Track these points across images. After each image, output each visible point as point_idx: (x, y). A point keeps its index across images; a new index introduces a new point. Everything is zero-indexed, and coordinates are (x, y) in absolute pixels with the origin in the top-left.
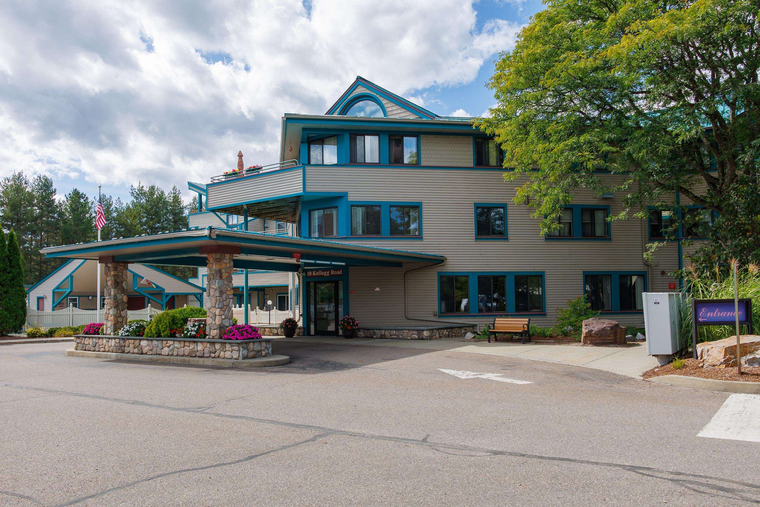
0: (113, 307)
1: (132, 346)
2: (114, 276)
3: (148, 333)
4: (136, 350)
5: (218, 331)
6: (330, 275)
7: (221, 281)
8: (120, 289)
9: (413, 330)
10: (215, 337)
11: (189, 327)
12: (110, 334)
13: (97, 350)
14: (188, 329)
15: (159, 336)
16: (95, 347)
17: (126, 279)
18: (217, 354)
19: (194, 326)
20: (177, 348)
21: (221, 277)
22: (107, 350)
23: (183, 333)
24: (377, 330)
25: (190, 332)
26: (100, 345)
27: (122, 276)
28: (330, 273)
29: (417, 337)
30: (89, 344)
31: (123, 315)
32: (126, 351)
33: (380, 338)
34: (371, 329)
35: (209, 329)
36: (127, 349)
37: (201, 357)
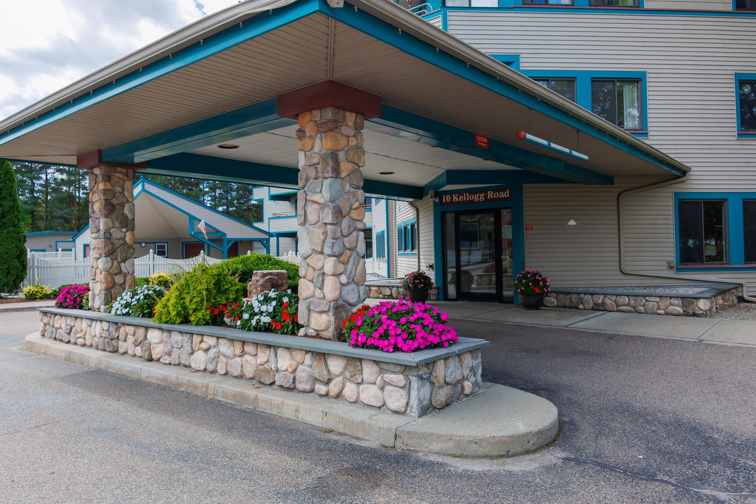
0: (103, 255)
1: (131, 339)
2: (105, 191)
3: (161, 313)
4: (138, 351)
5: (332, 319)
6: (487, 200)
7: (338, 182)
8: (117, 219)
9: (671, 297)
10: (324, 334)
11: (256, 304)
12: (99, 310)
13: (72, 341)
14: (251, 307)
15: (186, 321)
16: (69, 334)
17: (130, 200)
18: (334, 388)
19: (267, 300)
20: (225, 356)
21: (337, 172)
22: (88, 343)
23: (240, 318)
24: (585, 294)
25: (256, 318)
26: (77, 332)
27: (122, 193)
28: (486, 196)
29: (680, 310)
30: (61, 328)
31: (126, 271)
32: (121, 350)
33: (593, 309)
34: (574, 293)
35: (306, 312)
36: (122, 346)
37: (289, 389)
